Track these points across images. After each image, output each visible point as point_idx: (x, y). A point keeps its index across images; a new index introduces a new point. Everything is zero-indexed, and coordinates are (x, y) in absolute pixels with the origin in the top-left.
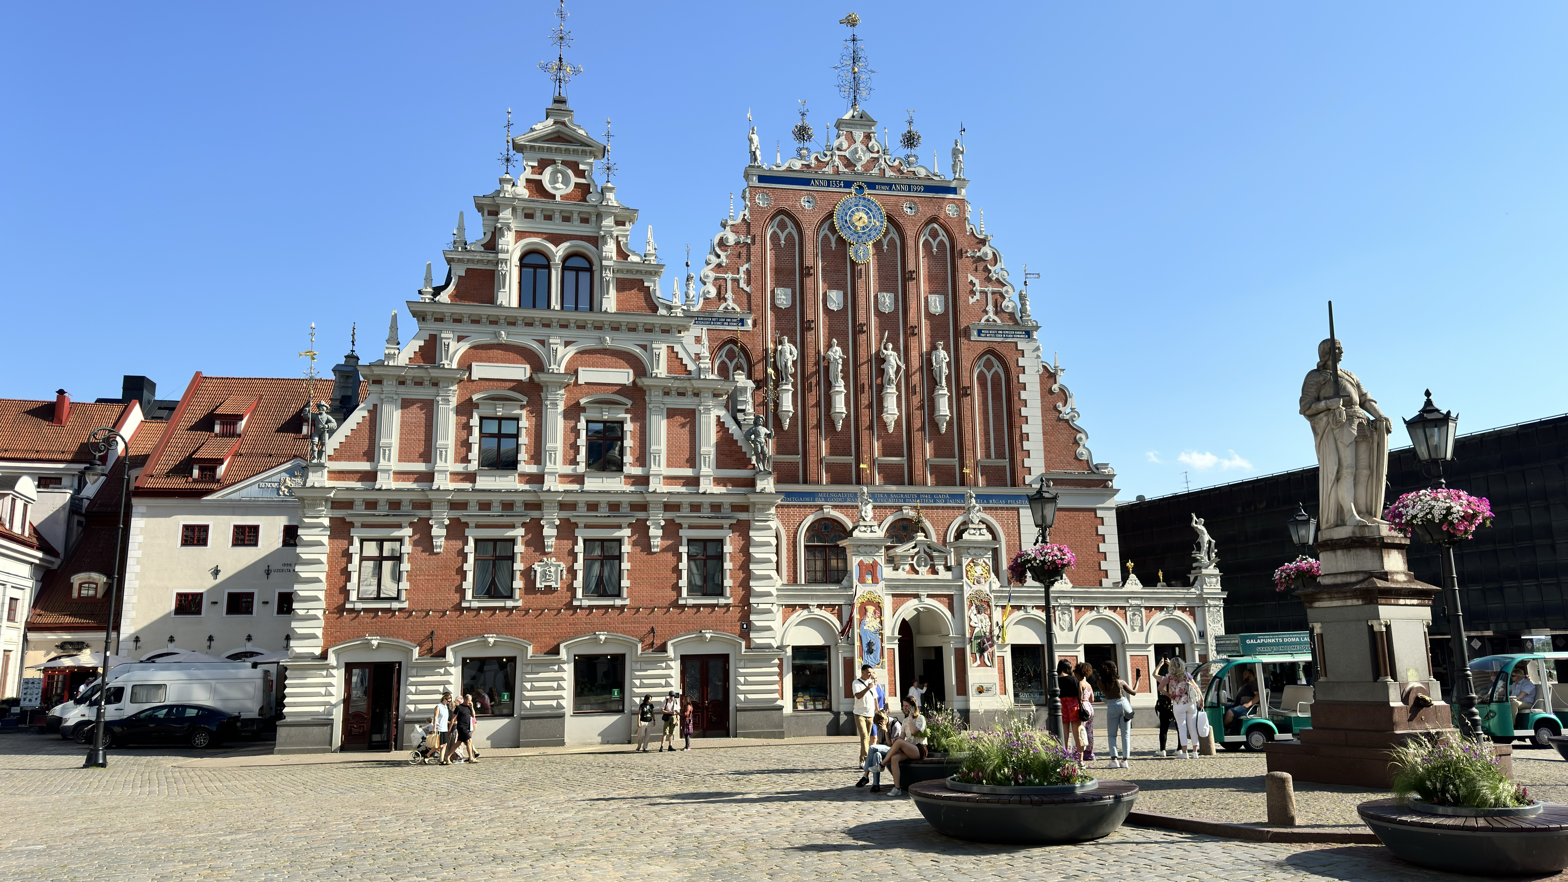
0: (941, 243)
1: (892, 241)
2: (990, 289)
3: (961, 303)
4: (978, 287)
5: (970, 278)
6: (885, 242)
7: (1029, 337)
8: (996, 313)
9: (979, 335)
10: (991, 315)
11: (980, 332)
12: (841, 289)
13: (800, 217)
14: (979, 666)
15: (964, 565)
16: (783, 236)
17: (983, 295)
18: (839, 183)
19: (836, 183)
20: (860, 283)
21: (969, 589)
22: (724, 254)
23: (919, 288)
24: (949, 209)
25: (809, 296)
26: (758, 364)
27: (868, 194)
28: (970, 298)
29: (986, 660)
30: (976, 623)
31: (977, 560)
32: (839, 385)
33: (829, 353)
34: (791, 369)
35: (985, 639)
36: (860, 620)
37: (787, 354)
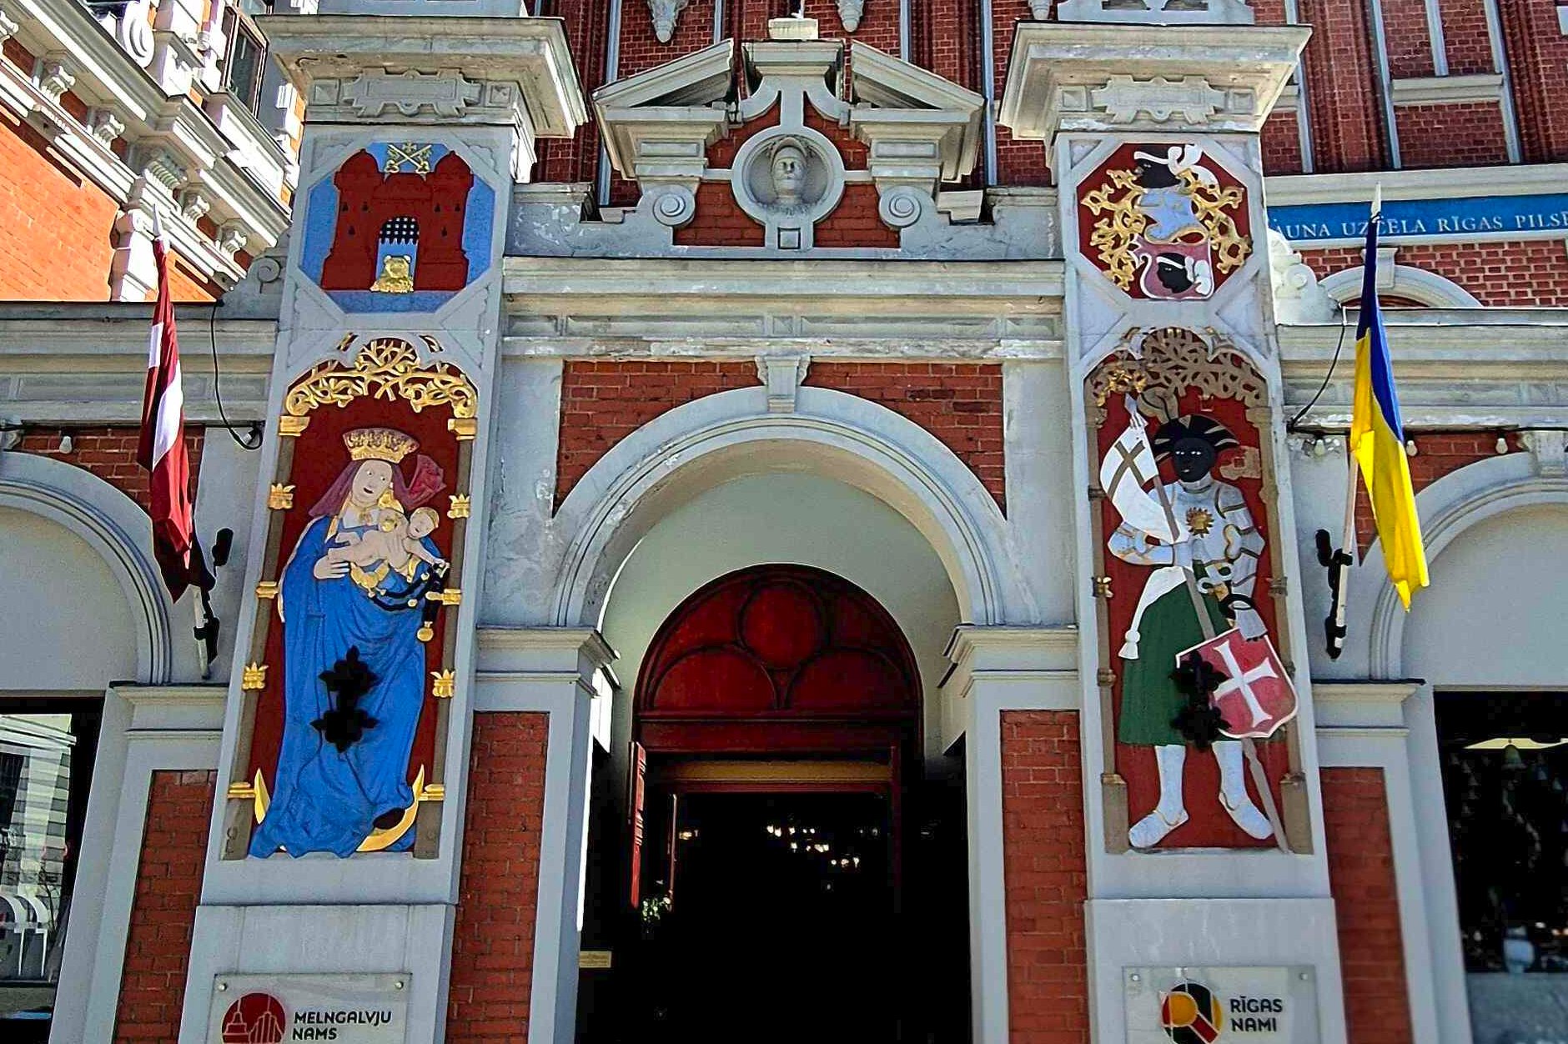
14: (1174, 841)
15: (1068, 181)
21: (1104, 321)
29: (1233, 795)
30: (1152, 541)
31: (1161, 150)
35: (1225, 649)
36: (291, 525)
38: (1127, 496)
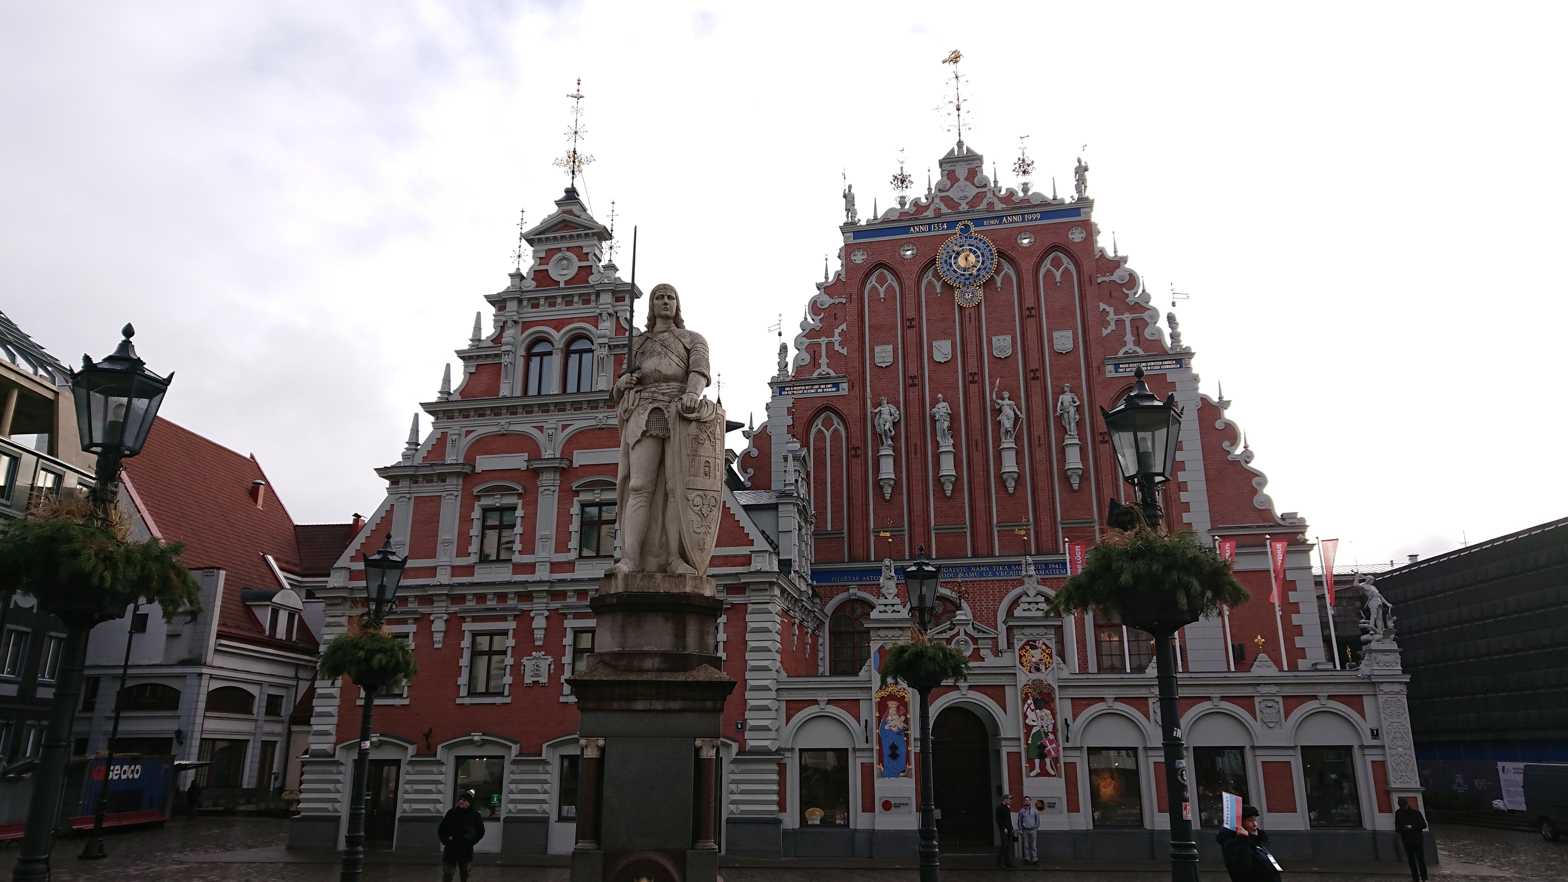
0: (1066, 272)
1: (1007, 279)
2: (1127, 317)
3: (1092, 336)
4: (1112, 317)
5: (1102, 306)
6: (999, 280)
7: (1181, 367)
8: (1137, 343)
9: (1116, 371)
10: (1130, 345)
11: (1117, 366)
12: (949, 339)
13: (896, 267)
14: (1037, 775)
16: (882, 291)
17: (1120, 323)
18: (942, 226)
19: (938, 226)
20: (970, 329)
21: (1024, 678)
22: (818, 318)
23: (1040, 325)
24: (1072, 233)
25: (912, 350)
26: (856, 431)
27: (975, 232)
28: (1103, 329)
29: (1048, 768)
30: (1034, 721)
31: (1035, 641)
32: (947, 444)
33: (934, 410)
34: (890, 431)
35: (1047, 742)
36: (879, 719)
37: (886, 416)
38: (1029, 712)
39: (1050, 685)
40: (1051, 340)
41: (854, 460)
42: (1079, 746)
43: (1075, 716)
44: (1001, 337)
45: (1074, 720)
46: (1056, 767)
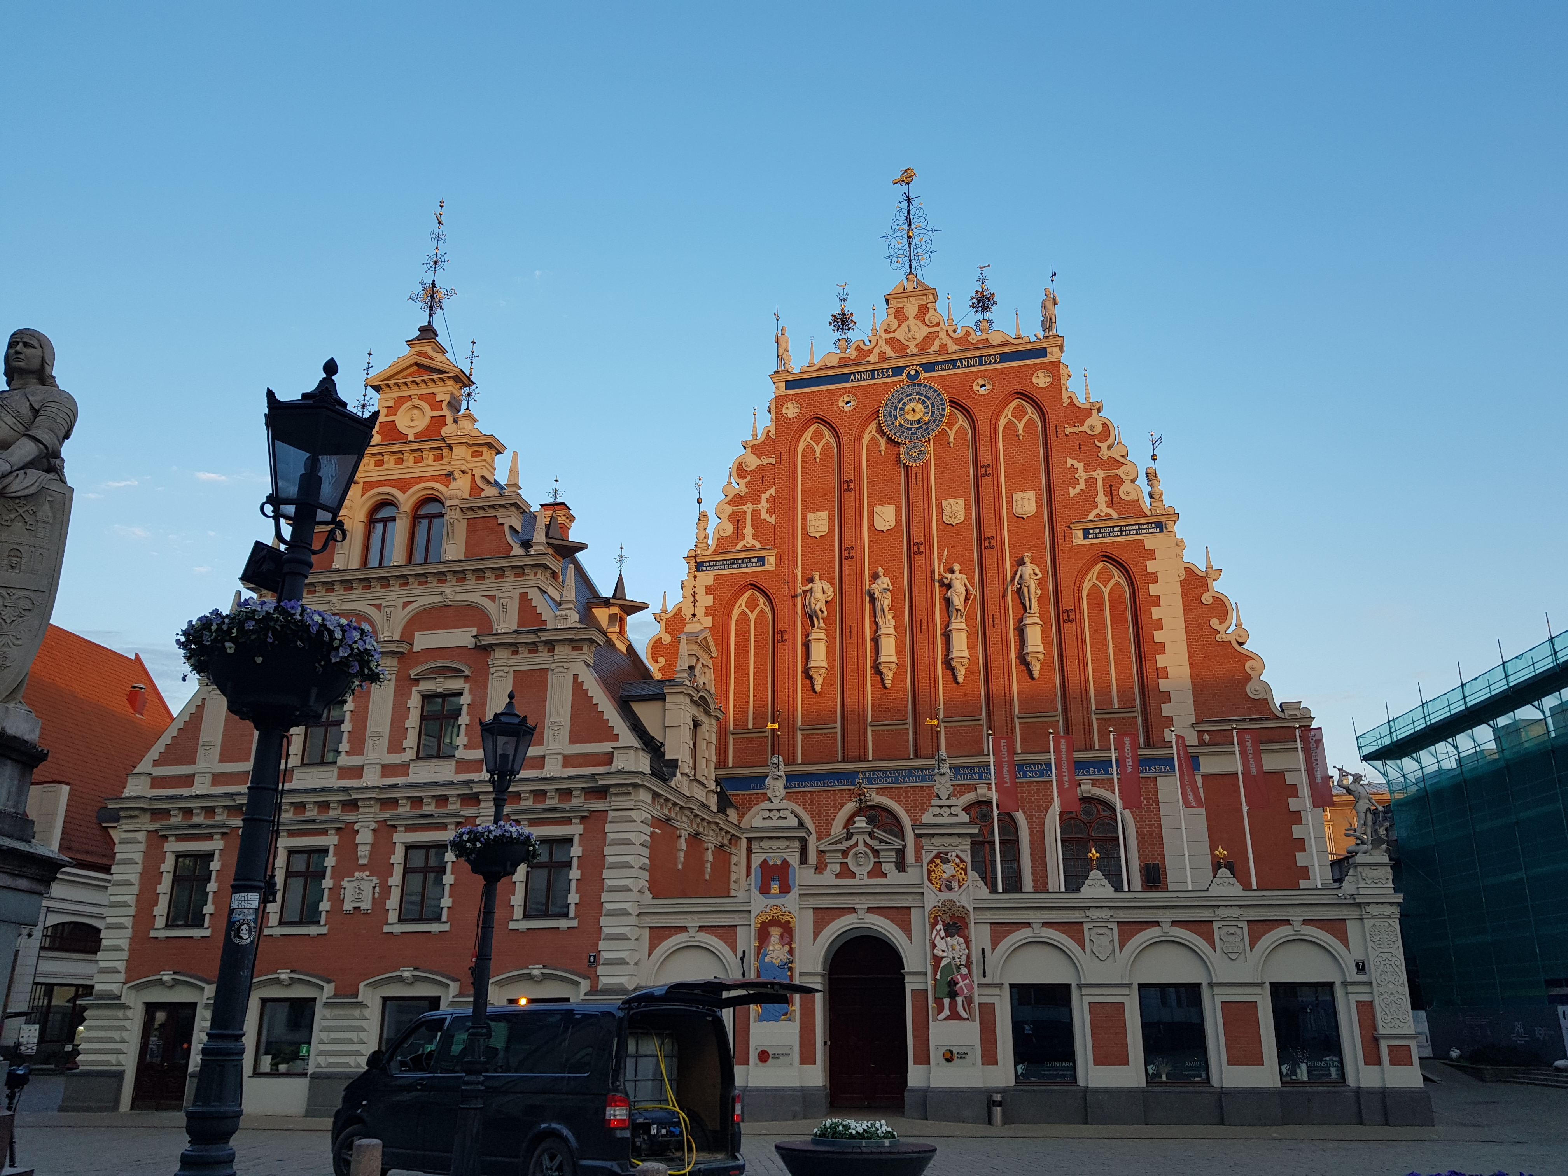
0: (1030, 424)
1: (960, 432)
2: (1099, 474)
3: (1057, 497)
5: (1070, 462)
6: (952, 433)
7: (1162, 531)
8: (1111, 504)
9: (1085, 538)
10: (1102, 506)
11: (1086, 532)
12: (893, 503)
13: (835, 421)
14: (947, 1018)
15: (925, 861)
16: (818, 449)
17: (1091, 482)
18: (887, 372)
19: (882, 373)
20: (915, 492)
21: (932, 898)
22: (742, 482)
23: (999, 486)
24: (1038, 377)
25: (848, 516)
26: (783, 611)
27: (925, 379)
28: (1070, 488)
29: (960, 1009)
30: (944, 951)
31: (947, 853)
32: (888, 626)
33: (873, 586)
34: (822, 612)
35: (959, 977)
36: (759, 949)
37: (818, 594)
38: (938, 941)
39: (963, 907)
40: (1010, 503)
41: (780, 645)
42: (998, 982)
43: (994, 945)
44: (952, 501)
45: (993, 950)
46: (969, 1009)
